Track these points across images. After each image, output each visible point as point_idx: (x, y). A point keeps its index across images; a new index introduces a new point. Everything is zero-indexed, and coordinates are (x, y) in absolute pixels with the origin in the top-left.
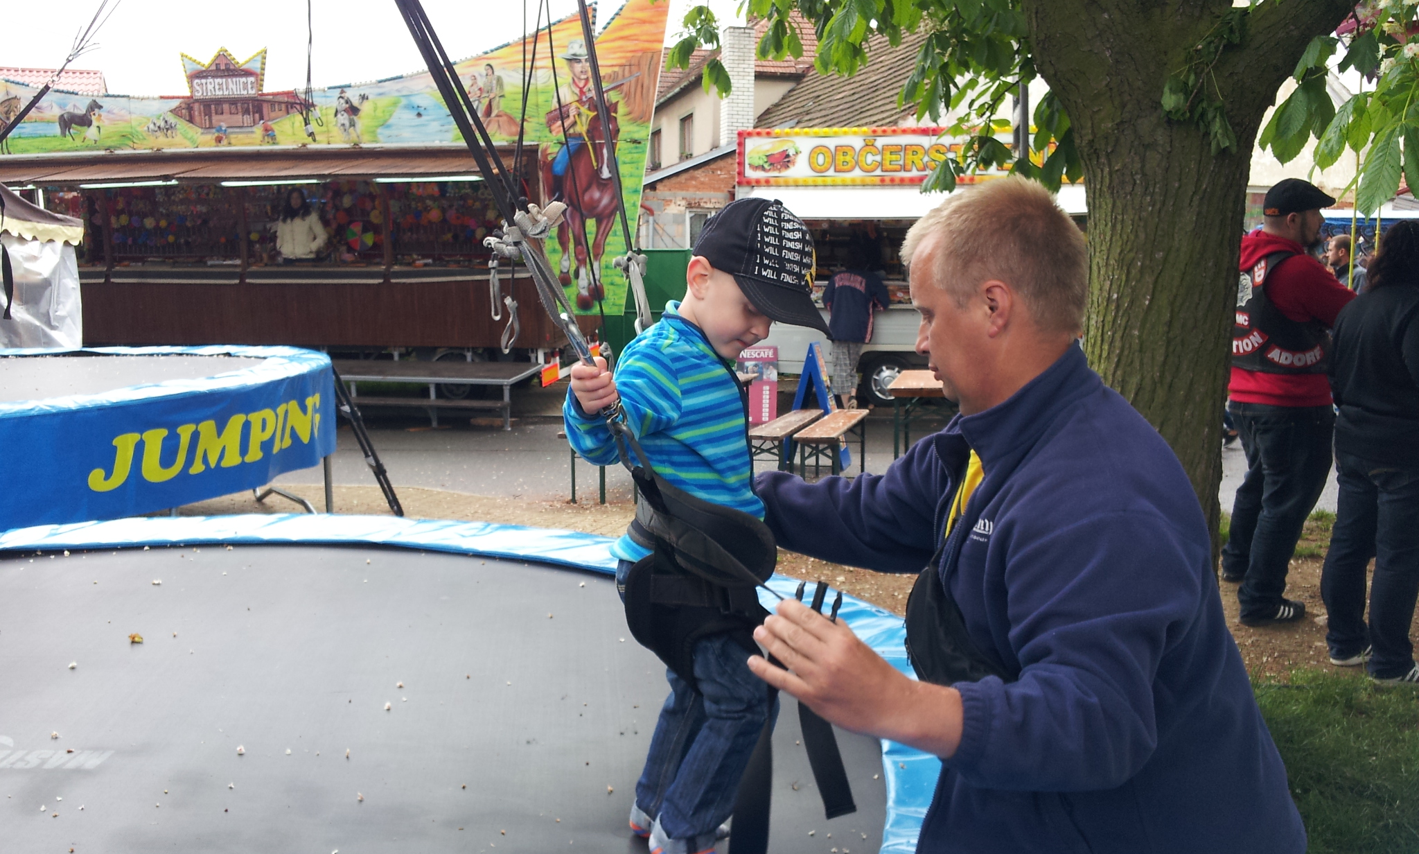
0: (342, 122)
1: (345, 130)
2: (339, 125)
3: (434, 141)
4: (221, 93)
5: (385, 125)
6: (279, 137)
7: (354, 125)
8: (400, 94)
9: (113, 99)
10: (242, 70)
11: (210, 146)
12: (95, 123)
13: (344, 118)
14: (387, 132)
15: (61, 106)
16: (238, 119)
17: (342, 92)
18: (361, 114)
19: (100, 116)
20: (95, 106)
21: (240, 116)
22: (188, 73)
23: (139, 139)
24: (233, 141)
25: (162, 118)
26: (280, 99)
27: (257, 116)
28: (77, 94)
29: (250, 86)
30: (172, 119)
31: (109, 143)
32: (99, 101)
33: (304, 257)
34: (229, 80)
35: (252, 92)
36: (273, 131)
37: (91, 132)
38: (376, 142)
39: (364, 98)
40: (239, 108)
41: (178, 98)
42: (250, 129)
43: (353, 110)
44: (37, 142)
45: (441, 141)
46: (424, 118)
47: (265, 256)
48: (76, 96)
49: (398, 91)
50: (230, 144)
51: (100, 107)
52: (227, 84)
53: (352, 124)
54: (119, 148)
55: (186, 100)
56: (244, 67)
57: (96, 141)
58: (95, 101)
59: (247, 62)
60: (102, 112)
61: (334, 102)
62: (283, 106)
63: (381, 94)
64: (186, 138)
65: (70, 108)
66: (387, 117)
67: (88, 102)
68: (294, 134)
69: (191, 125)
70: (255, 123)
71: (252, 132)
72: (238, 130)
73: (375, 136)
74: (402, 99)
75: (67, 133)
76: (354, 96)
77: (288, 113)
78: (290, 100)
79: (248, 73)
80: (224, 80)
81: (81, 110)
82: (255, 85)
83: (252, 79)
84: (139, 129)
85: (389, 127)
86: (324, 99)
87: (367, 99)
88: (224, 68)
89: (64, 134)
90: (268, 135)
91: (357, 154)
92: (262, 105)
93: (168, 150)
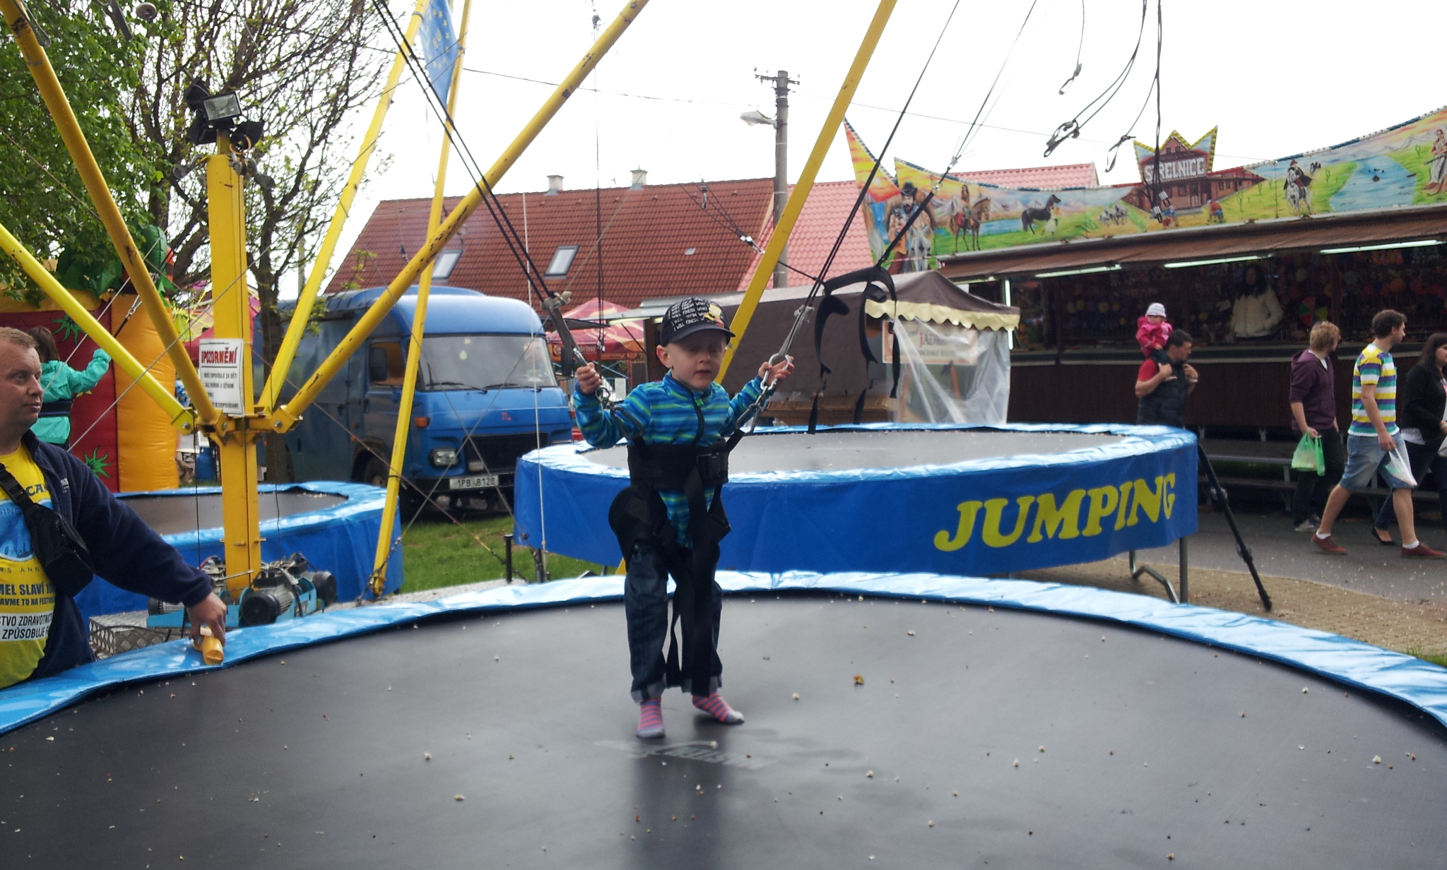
0: (1292, 193)
1: (1295, 202)
2: (1289, 197)
3: (1392, 205)
4: (1171, 176)
5: (1337, 193)
6: (1226, 215)
7: (1304, 197)
8: (1356, 159)
9: (1070, 192)
10: (1192, 152)
11: (1158, 230)
12: (1053, 216)
13: (1294, 190)
14: (1340, 200)
15: (1025, 203)
16: (1186, 200)
17: (1294, 163)
18: (1313, 184)
19: (1058, 209)
20: (1054, 200)
21: (1188, 198)
22: (1140, 161)
23: (1092, 228)
24: (1180, 223)
25: (1114, 206)
26: (1229, 176)
27: (1205, 196)
28: (1038, 191)
29: (1199, 166)
30: (1123, 206)
31: (1065, 233)
32: (1058, 196)
33: (1256, 335)
34: (1179, 163)
35: (1201, 172)
36: (1220, 209)
37: (1050, 225)
38: (1329, 212)
39: (1316, 166)
40: (1188, 190)
41: (1130, 185)
42: (1197, 210)
43: (1304, 180)
44: (1003, 238)
45: (1399, 205)
46: (1381, 181)
47: (1212, 335)
48: (1039, 193)
49: (1354, 155)
50: (1177, 226)
51: (1058, 201)
52: (1177, 166)
53: (1303, 195)
54: (1073, 238)
55: (1137, 187)
56: (1194, 149)
57: (1053, 233)
58: (1054, 196)
59: (1197, 143)
60: (1061, 206)
61: (1284, 174)
62: (1232, 184)
63: (1334, 161)
64: (1136, 223)
65: (1032, 205)
66: (1340, 185)
67: (1048, 197)
68: (1241, 211)
69: (1141, 210)
70: (1203, 203)
71: (1200, 212)
72: (1186, 212)
73: (1327, 205)
74: (1358, 164)
75: (1029, 227)
76: (1305, 166)
77: (1236, 190)
78: (1239, 176)
79: (1196, 154)
80: (1174, 163)
81: (1042, 205)
82: (1204, 165)
83: (1201, 160)
84: (1092, 219)
85: (1343, 194)
86: (1273, 172)
87: (1320, 166)
88: (1176, 150)
89: (1025, 229)
90: (1214, 214)
91: (1306, 225)
92: (1210, 185)
93: (1118, 237)
